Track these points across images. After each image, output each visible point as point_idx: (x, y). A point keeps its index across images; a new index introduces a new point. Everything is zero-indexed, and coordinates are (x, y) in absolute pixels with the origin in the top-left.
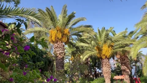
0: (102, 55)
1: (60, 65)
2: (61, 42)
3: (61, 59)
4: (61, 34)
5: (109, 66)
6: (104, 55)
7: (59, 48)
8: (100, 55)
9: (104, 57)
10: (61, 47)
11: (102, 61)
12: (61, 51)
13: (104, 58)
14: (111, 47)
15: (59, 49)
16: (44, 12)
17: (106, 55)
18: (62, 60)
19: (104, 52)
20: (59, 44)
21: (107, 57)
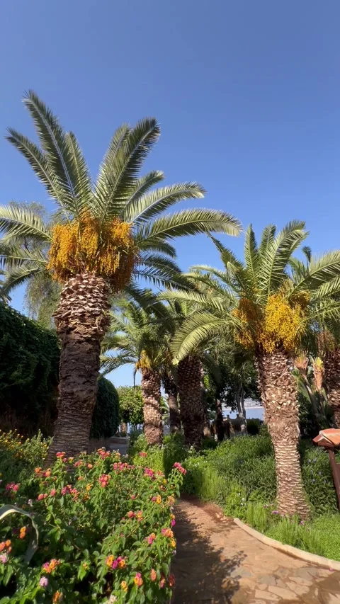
0: (263, 336)
1: (78, 369)
2: (94, 272)
3: (88, 340)
4: (95, 237)
5: (289, 384)
6: (273, 336)
7: (83, 294)
8: (254, 338)
9: (269, 346)
10: (91, 292)
11: (260, 361)
12: (87, 308)
13: (271, 350)
14: (298, 307)
15: (81, 297)
16: (35, 150)
17: (282, 334)
18: (90, 346)
19: (271, 324)
20: (82, 279)
21: (285, 344)
